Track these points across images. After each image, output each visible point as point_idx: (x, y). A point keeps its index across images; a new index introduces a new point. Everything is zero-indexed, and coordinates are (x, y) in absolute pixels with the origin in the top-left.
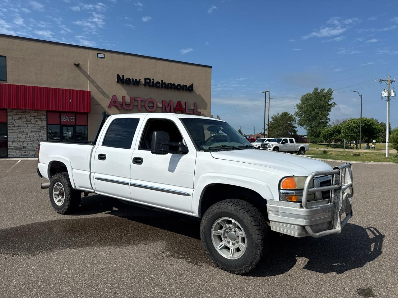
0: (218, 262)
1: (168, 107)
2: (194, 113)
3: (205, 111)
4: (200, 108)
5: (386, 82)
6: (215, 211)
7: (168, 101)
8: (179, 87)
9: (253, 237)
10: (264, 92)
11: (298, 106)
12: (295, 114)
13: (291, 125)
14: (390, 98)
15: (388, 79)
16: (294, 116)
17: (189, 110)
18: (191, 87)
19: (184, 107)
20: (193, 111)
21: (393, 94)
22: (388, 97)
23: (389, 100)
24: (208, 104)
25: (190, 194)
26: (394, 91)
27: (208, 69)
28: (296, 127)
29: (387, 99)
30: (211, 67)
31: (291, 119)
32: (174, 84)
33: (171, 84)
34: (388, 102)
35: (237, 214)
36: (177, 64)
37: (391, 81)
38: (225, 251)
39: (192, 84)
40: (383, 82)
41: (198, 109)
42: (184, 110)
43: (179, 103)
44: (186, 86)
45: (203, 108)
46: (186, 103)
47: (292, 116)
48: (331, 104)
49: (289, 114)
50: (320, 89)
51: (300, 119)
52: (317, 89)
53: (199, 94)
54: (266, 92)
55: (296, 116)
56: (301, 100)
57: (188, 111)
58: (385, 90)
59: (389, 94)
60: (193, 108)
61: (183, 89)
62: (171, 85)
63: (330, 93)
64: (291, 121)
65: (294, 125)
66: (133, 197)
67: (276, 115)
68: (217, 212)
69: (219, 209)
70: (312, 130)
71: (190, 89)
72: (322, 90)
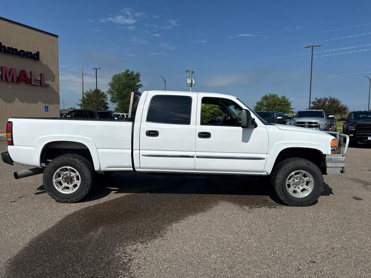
0: (293, 201)
1: (9, 75)
2: (41, 85)
3: (54, 83)
4: (47, 80)
5: (189, 72)
6: (292, 167)
7: (9, 68)
8: (22, 54)
9: (320, 179)
10: (94, 69)
11: (110, 84)
12: (108, 92)
13: (103, 101)
14: (192, 84)
15: (191, 70)
16: (106, 94)
17: (36, 81)
18: (37, 55)
19: (29, 77)
20: (40, 82)
21: (194, 82)
22: (191, 84)
23: (191, 86)
24: (56, 75)
25: (265, 158)
26: (194, 80)
27: (54, 38)
28: (108, 104)
29: (190, 85)
30: (57, 36)
31: (103, 96)
32: (16, 50)
33: (12, 48)
34: (191, 88)
35: (309, 166)
36: (18, 27)
37: (193, 72)
38: (294, 193)
39: (38, 52)
40: (188, 72)
41: (45, 81)
42: (30, 80)
43: (23, 72)
44: (31, 53)
45: (50, 80)
46: (32, 73)
47: (103, 93)
48: (139, 85)
49: (101, 91)
50: (131, 71)
51: (112, 96)
52: (128, 71)
53: (45, 64)
54: (96, 69)
55: (109, 93)
56: (113, 79)
57: (34, 82)
58: (189, 78)
59: (192, 81)
60: (39, 79)
61: (27, 57)
62: (11, 50)
63: (138, 75)
64: (103, 98)
65: (105, 102)
66: (196, 167)
67: (89, 91)
68: (293, 168)
69: (294, 165)
70: (124, 107)
71: (36, 57)
72: (132, 73)
